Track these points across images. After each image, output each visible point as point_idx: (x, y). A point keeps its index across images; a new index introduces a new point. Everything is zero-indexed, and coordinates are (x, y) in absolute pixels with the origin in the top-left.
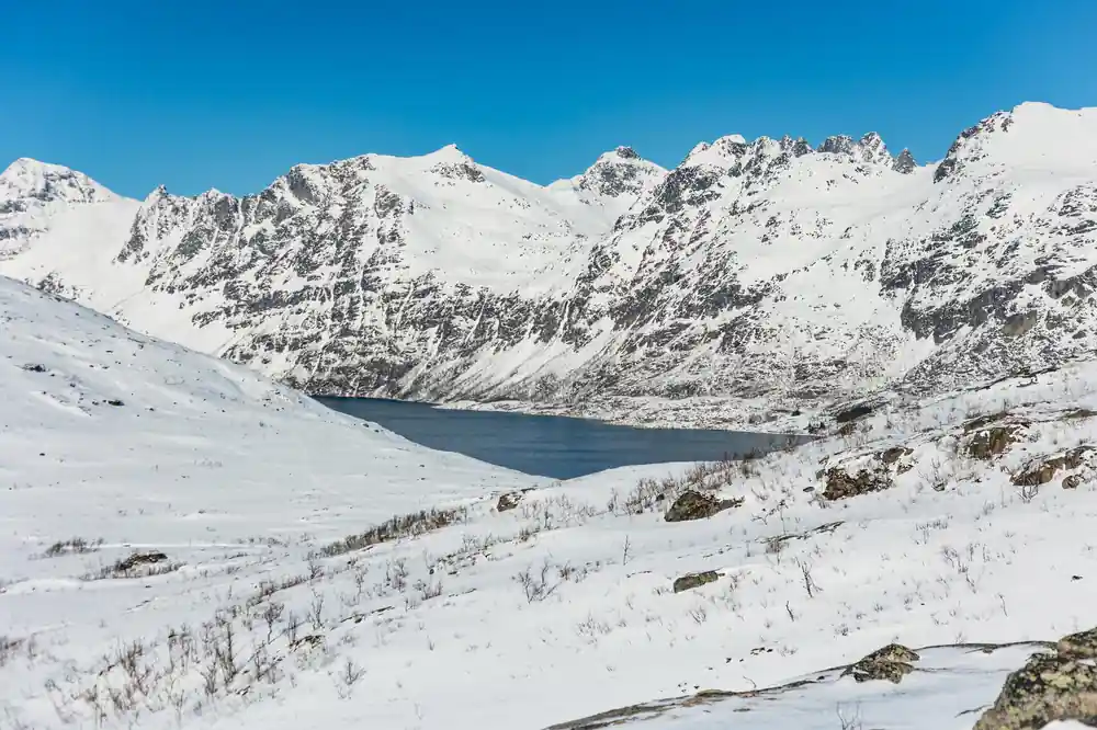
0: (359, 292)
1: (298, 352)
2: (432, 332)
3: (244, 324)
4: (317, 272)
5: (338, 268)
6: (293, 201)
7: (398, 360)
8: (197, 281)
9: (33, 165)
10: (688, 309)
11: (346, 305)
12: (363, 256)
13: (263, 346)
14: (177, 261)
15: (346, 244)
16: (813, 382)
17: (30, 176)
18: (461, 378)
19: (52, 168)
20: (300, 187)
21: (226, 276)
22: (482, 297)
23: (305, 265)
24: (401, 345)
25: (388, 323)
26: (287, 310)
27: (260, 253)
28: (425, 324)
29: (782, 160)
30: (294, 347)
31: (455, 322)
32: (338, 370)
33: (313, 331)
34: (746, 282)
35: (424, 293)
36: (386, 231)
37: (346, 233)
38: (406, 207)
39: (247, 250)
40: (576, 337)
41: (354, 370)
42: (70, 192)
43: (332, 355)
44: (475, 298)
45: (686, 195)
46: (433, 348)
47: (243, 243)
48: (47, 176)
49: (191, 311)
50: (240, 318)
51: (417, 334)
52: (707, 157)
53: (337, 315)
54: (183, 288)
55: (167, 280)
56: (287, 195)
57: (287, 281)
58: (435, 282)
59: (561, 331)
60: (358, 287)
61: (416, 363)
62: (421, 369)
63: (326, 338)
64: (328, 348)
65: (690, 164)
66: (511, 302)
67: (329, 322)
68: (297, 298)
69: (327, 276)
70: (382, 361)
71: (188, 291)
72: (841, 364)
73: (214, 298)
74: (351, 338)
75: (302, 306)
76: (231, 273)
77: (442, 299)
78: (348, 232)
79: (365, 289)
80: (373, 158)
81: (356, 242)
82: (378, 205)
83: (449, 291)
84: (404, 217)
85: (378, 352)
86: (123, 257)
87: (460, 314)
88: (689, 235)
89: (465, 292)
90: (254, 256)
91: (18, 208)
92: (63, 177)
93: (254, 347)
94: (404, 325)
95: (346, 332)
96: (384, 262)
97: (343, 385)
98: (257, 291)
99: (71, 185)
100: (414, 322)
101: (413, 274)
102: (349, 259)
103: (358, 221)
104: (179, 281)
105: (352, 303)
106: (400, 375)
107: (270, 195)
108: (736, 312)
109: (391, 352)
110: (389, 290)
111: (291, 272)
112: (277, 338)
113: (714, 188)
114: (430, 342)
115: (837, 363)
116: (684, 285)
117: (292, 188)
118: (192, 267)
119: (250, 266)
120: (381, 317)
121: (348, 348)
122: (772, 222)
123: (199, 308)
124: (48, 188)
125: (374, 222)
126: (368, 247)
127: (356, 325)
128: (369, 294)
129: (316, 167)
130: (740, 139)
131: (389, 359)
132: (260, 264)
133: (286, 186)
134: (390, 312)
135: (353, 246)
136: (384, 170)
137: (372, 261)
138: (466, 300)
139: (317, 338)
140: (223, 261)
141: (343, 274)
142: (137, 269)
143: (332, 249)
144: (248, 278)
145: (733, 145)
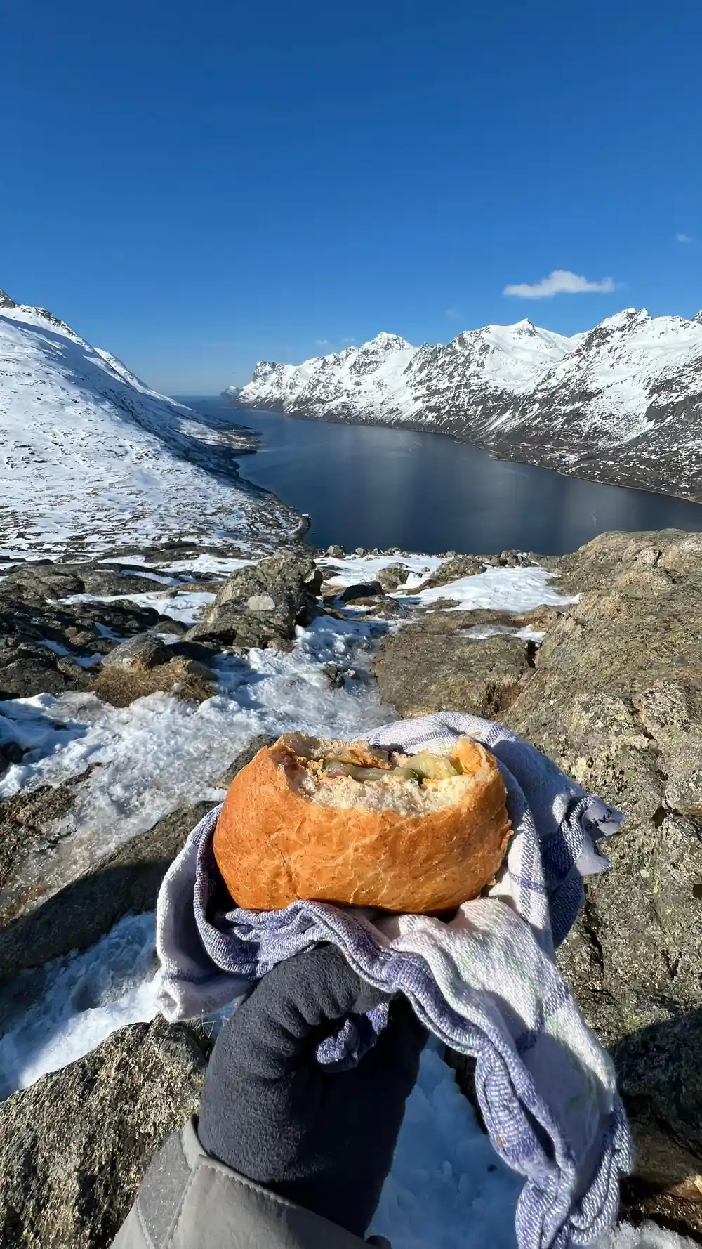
0: (463, 389)
1: (437, 414)
2: (480, 407)
3: (427, 401)
4: (453, 380)
5: (459, 378)
6: (458, 348)
7: (465, 419)
8: (420, 383)
9: (385, 335)
10: (563, 402)
11: (457, 395)
12: (468, 373)
13: (428, 410)
14: (417, 375)
15: (465, 367)
16: (590, 442)
17: (383, 340)
19: (391, 336)
20: (462, 342)
21: (427, 381)
22: (502, 392)
23: (451, 377)
24: (468, 413)
25: (468, 403)
26: (440, 396)
27: (441, 372)
28: (479, 403)
29: (644, 321)
30: (437, 411)
31: (488, 403)
32: (445, 422)
33: (444, 405)
34: (592, 387)
35: (483, 390)
36: (480, 362)
37: (466, 362)
38: (491, 349)
39: (438, 369)
40: (523, 412)
41: (450, 422)
42: (396, 345)
43: (446, 416)
44: (499, 393)
45: (596, 342)
46: (478, 414)
47: (437, 367)
48: (389, 340)
49: (414, 395)
50: (426, 399)
51: (475, 408)
52: (615, 321)
53: (453, 399)
55: (411, 383)
56: (457, 346)
57: (444, 384)
58: (488, 385)
59: (520, 410)
60: (463, 387)
61: (471, 420)
62: (471, 423)
63: (447, 409)
64: (446, 413)
65: (602, 326)
66: (509, 395)
67: (450, 401)
68: (444, 391)
69: (455, 382)
70: (460, 418)
71: (416, 387)
72: (605, 433)
73: (422, 390)
74: (454, 409)
75: (444, 394)
76: (430, 380)
77: (488, 393)
78: (468, 362)
80: (492, 327)
81: (468, 367)
82: (481, 350)
83: (491, 389)
84: (488, 356)
85: (461, 415)
86: (405, 372)
87: (491, 400)
88: (588, 363)
89: (496, 390)
90: (439, 373)
91: (376, 353)
92: (394, 340)
93: (425, 411)
94: (473, 403)
95: (453, 406)
96: (474, 376)
98: (435, 388)
99: (397, 343)
100: (476, 403)
101: (482, 381)
102: (463, 375)
103: (471, 357)
104: (415, 383)
105: (459, 394)
107: (451, 346)
108: (581, 403)
109: (464, 416)
110: (472, 388)
111: (446, 380)
112: (433, 408)
113: (608, 338)
114: (478, 412)
116: (568, 390)
117: (459, 343)
118: (418, 379)
119: (436, 377)
120: (467, 400)
121: (452, 413)
122: (620, 357)
123: (418, 394)
124: (388, 344)
125: (478, 358)
126: (473, 368)
127: (457, 404)
128: (466, 390)
129: (469, 333)
130: (632, 310)
131: (463, 418)
132: (440, 375)
133: (458, 341)
134: (470, 398)
135: (467, 369)
136: (493, 334)
137: (470, 376)
138: (496, 393)
139: (444, 408)
140: (429, 374)
141: (460, 381)
142: (406, 378)
143: (460, 370)
144: (434, 382)
145: (628, 314)
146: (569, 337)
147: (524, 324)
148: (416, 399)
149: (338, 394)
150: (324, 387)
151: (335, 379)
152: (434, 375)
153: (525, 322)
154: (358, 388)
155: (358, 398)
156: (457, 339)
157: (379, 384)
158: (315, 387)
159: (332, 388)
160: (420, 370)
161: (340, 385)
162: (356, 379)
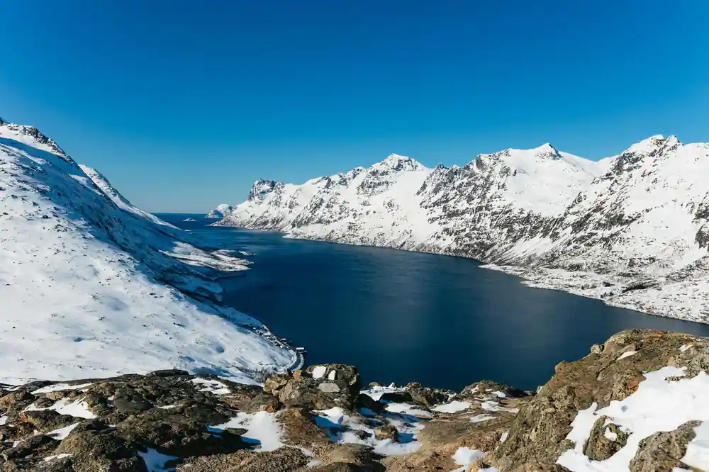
0: (484, 211)
1: (456, 236)
2: (506, 230)
3: (444, 223)
4: (472, 202)
5: (480, 200)
6: (476, 170)
7: (489, 242)
8: (436, 204)
9: (396, 156)
10: (599, 225)
11: (478, 217)
12: (488, 195)
13: (446, 233)
14: (432, 195)
15: (485, 189)
16: (635, 269)
17: (393, 161)
18: (507, 252)
19: (403, 158)
20: (480, 164)
21: (444, 202)
22: (529, 215)
23: (470, 199)
24: (492, 236)
25: (491, 225)
26: (458, 217)
27: (458, 193)
28: (504, 226)
29: (674, 148)
30: (456, 234)
31: (514, 226)
32: (466, 245)
33: (464, 228)
34: (629, 211)
35: (507, 212)
36: (501, 184)
37: (486, 184)
38: (513, 172)
39: (455, 191)
40: (555, 236)
41: (472, 246)
42: (408, 166)
43: (467, 239)
44: (525, 215)
45: (626, 167)
46: (503, 237)
47: (454, 188)
48: (400, 161)
49: (430, 216)
50: (443, 221)
51: (499, 231)
52: (642, 147)
53: (474, 221)
54: (430, 207)
55: (425, 204)
56: (474, 168)
57: (463, 205)
58: (512, 207)
59: (551, 233)
60: (484, 209)
61: (495, 244)
62: (496, 247)
63: (467, 231)
64: (467, 235)
65: (630, 151)
66: (537, 218)
67: (470, 224)
68: (463, 213)
69: (475, 203)
70: (483, 242)
71: (431, 208)
72: (653, 260)
73: (439, 211)
74: (475, 232)
75: (463, 216)
76: (447, 201)
77: (513, 215)
78: (487, 184)
79: (486, 209)
80: (511, 151)
81: (488, 189)
82: (502, 172)
83: (516, 212)
84: (510, 178)
85: (484, 239)
86: (418, 193)
87: (517, 222)
88: (620, 187)
89: (521, 213)
90: (456, 195)
91: (387, 174)
92: (406, 161)
93: (442, 234)
94: (496, 226)
95: (474, 229)
96: (495, 198)
97: (467, 252)
98: (453, 209)
99: (409, 164)
100: (500, 225)
101: (506, 203)
102: (483, 197)
103: (491, 179)
104: (430, 204)
105: (480, 216)
106: (487, 250)
107: (468, 168)
108: (619, 228)
109: (488, 239)
110: (494, 210)
111: (465, 202)
112: (450, 230)
113: (639, 163)
114: (503, 235)
115: (650, 259)
116: (602, 213)
117: (477, 165)
118: (434, 200)
119: (453, 198)
120: (489, 222)
121: (473, 236)
122: (655, 181)
123: (434, 215)
124: (399, 165)
125: (498, 180)
126: (493, 189)
127: (478, 226)
128: (487, 212)
129: (487, 155)
130: (660, 137)
131: (486, 241)
132: (458, 196)
133: (475, 164)
134: (492, 220)
135: (487, 190)
136: (514, 157)
137: (491, 197)
138: (522, 216)
139: (464, 230)
140: (445, 196)
141: (480, 203)
142: (420, 198)
143: (480, 192)
144: (451, 203)
145: (657, 140)
146: (597, 160)
147: (546, 148)
148: (433, 220)
149: (343, 214)
150: (328, 206)
151: (340, 200)
152: (451, 196)
153: (547, 145)
154: (366, 208)
155: (365, 218)
156: (474, 162)
157: (390, 205)
158: (318, 206)
159: (336, 208)
160: (436, 191)
161: (346, 205)
162: (364, 198)
